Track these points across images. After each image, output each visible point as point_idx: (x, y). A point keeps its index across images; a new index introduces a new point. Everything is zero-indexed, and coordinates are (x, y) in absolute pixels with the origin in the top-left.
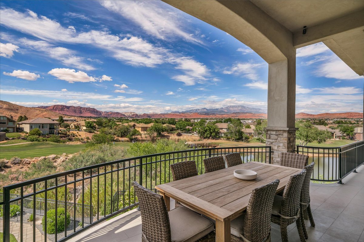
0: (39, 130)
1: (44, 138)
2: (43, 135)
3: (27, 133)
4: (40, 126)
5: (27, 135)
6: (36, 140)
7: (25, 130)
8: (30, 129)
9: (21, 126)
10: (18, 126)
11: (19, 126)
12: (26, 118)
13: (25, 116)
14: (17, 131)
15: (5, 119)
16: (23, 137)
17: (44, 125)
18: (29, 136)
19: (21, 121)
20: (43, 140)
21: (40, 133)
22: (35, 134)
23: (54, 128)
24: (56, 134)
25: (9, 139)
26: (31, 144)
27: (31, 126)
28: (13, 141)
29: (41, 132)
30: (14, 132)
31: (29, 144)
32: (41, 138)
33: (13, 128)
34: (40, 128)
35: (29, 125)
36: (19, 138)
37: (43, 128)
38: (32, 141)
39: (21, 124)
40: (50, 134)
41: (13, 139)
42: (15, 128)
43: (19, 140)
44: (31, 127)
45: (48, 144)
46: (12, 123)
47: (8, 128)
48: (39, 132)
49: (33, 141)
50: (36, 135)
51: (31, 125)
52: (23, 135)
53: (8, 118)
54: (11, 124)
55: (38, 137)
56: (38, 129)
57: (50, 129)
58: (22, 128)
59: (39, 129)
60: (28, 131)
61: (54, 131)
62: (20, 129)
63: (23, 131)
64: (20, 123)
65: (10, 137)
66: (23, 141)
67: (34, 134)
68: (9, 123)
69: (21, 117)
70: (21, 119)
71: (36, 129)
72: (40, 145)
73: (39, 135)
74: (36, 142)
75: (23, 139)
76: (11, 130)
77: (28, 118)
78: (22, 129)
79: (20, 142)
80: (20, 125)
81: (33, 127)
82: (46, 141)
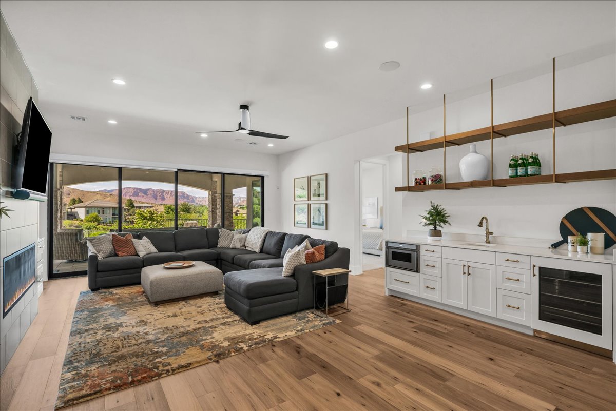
1: (106, 227)
2: (103, 223)
3: (82, 220)
4: (99, 210)
5: (82, 222)
8: (85, 215)
11: (71, 211)
13: (79, 198)
19: (74, 204)
27: (88, 210)
29: (102, 219)
34: (99, 213)
35: (84, 209)
37: (103, 213)
42: (66, 214)
44: (87, 212)
56: (96, 213)
62: (72, 215)
64: (73, 207)
67: (91, 222)
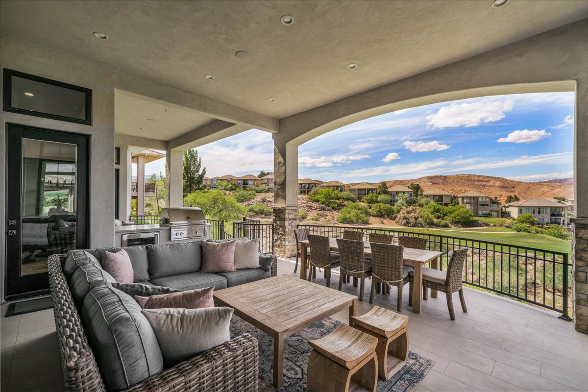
0: (531, 217)
6: (525, 231)
7: (512, 215)
9: (508, 210)
10: (504, 209)
12: (517, 199)
14: (502, 216)
15: (488, 199)
16: (506, 225)
17: (541, 209)
18: (516, 223)
20: (537, 232)
21: (533, 221)
22: (525, 221)
23: (560, 215)
24: (563, 224)
25: (490, 226)
26: (516, 235)
28: (494, 228)
30: (498, 217)
31: (513, 234)
32: (534, 228)
33: (498, 211)
36: (501, 225)
38: (518, 231)
39: (508, 207)
40: (551, 223)
41: (495, 225)
43: (502, 228)
45: (543, 238)
46: (496, 205)
47: (491, 211)
48: (530, 219)
49: (520, 230)
50: (526, 223)
51: (521, 208)
52: (508, 221)
53: (491, 199)
54: (494, 207)
55: (529, 227)
57: (552, 215)
58: (508, 212)
59: (533, 215)
60: (516, 217)
61: (560, 219)
63: (509, 216)
65: (491, 223)
66: (506, 229)
68: (492, 205)
69: (510, 197)
70: (510, 199)
71: (527, 214)
72: (528, 238)
73: (532, 223)
74: (524, 233)
75: (508, 227)
76: (495, 214)
77: (519, 199)
78: (508, 214)
79: (501, 231)
80: (506, 208)
81: (523, 211)
82: (542, 233)
